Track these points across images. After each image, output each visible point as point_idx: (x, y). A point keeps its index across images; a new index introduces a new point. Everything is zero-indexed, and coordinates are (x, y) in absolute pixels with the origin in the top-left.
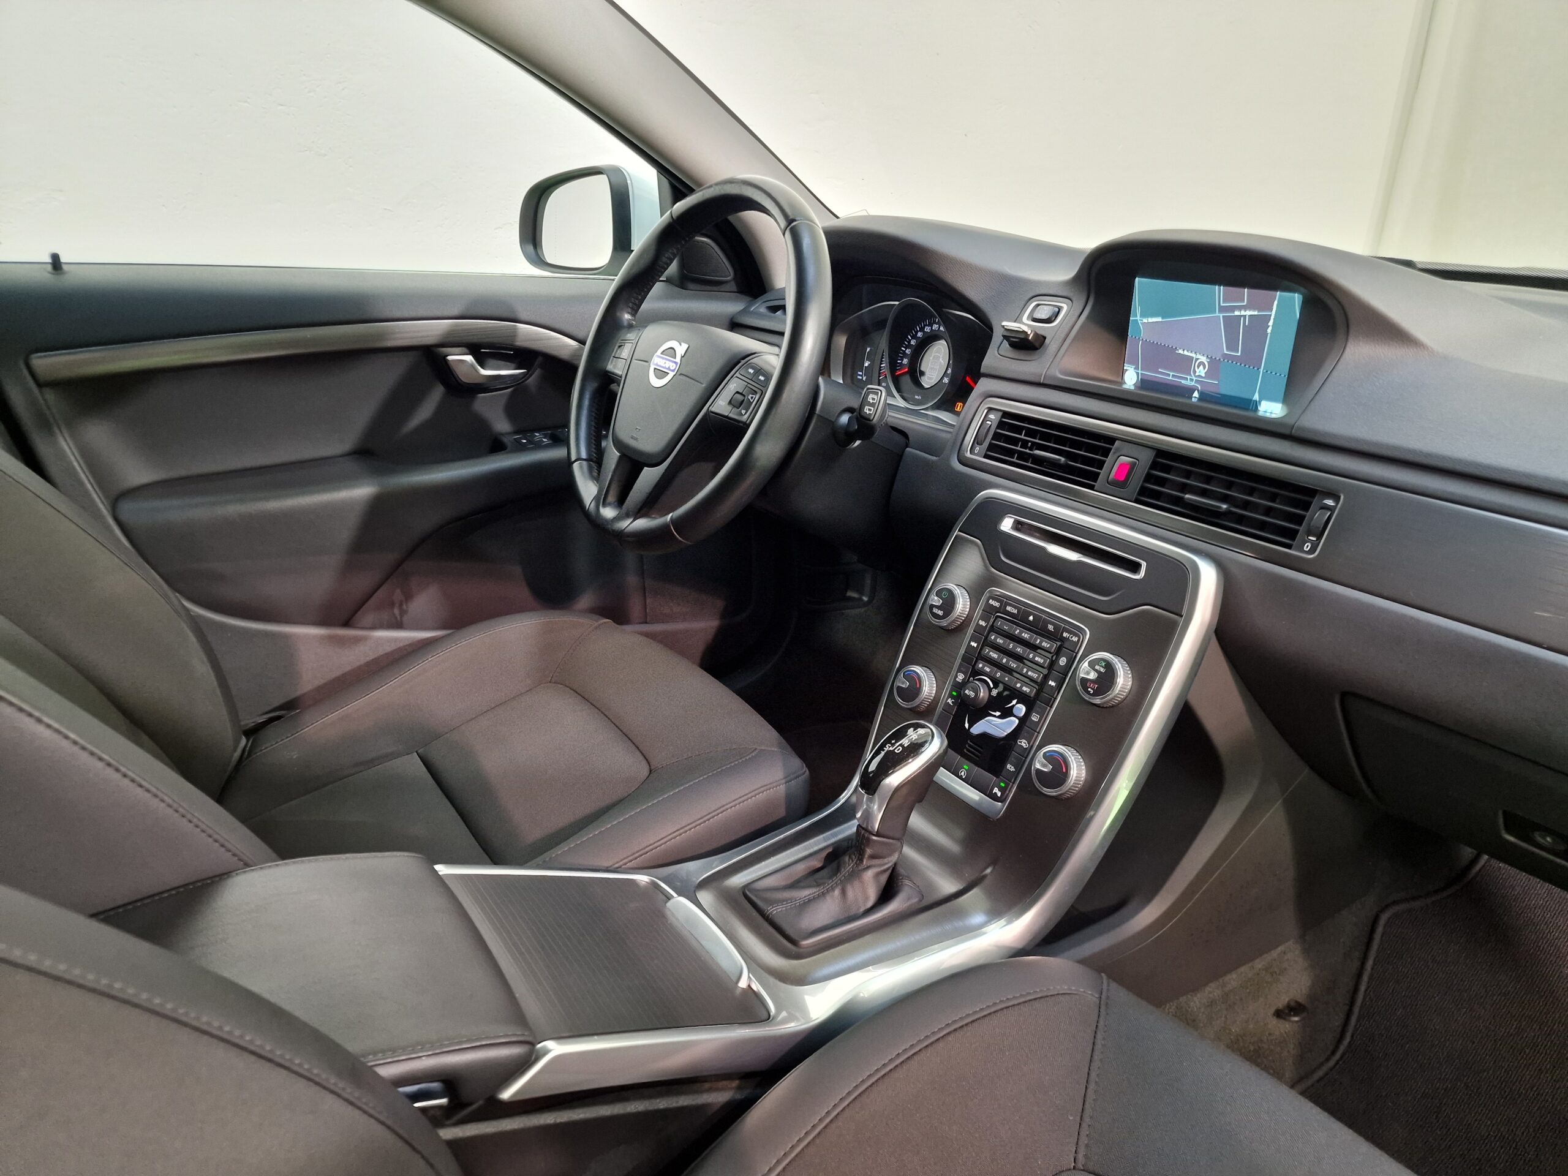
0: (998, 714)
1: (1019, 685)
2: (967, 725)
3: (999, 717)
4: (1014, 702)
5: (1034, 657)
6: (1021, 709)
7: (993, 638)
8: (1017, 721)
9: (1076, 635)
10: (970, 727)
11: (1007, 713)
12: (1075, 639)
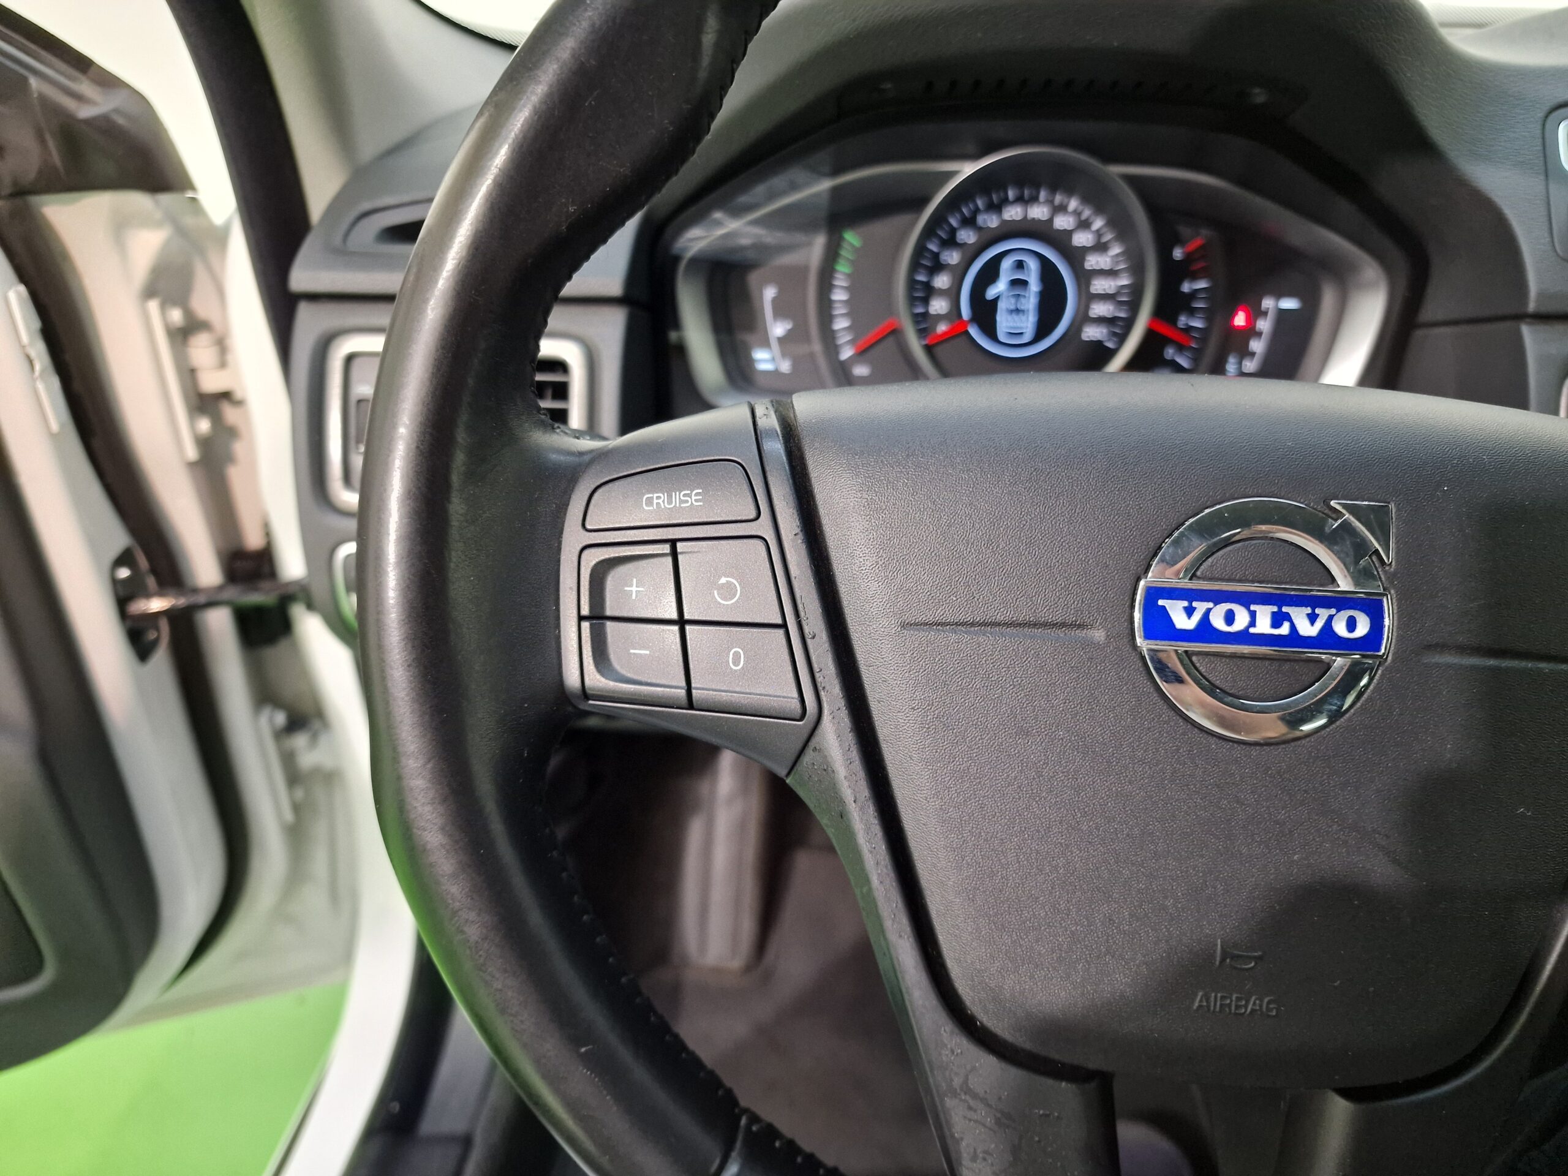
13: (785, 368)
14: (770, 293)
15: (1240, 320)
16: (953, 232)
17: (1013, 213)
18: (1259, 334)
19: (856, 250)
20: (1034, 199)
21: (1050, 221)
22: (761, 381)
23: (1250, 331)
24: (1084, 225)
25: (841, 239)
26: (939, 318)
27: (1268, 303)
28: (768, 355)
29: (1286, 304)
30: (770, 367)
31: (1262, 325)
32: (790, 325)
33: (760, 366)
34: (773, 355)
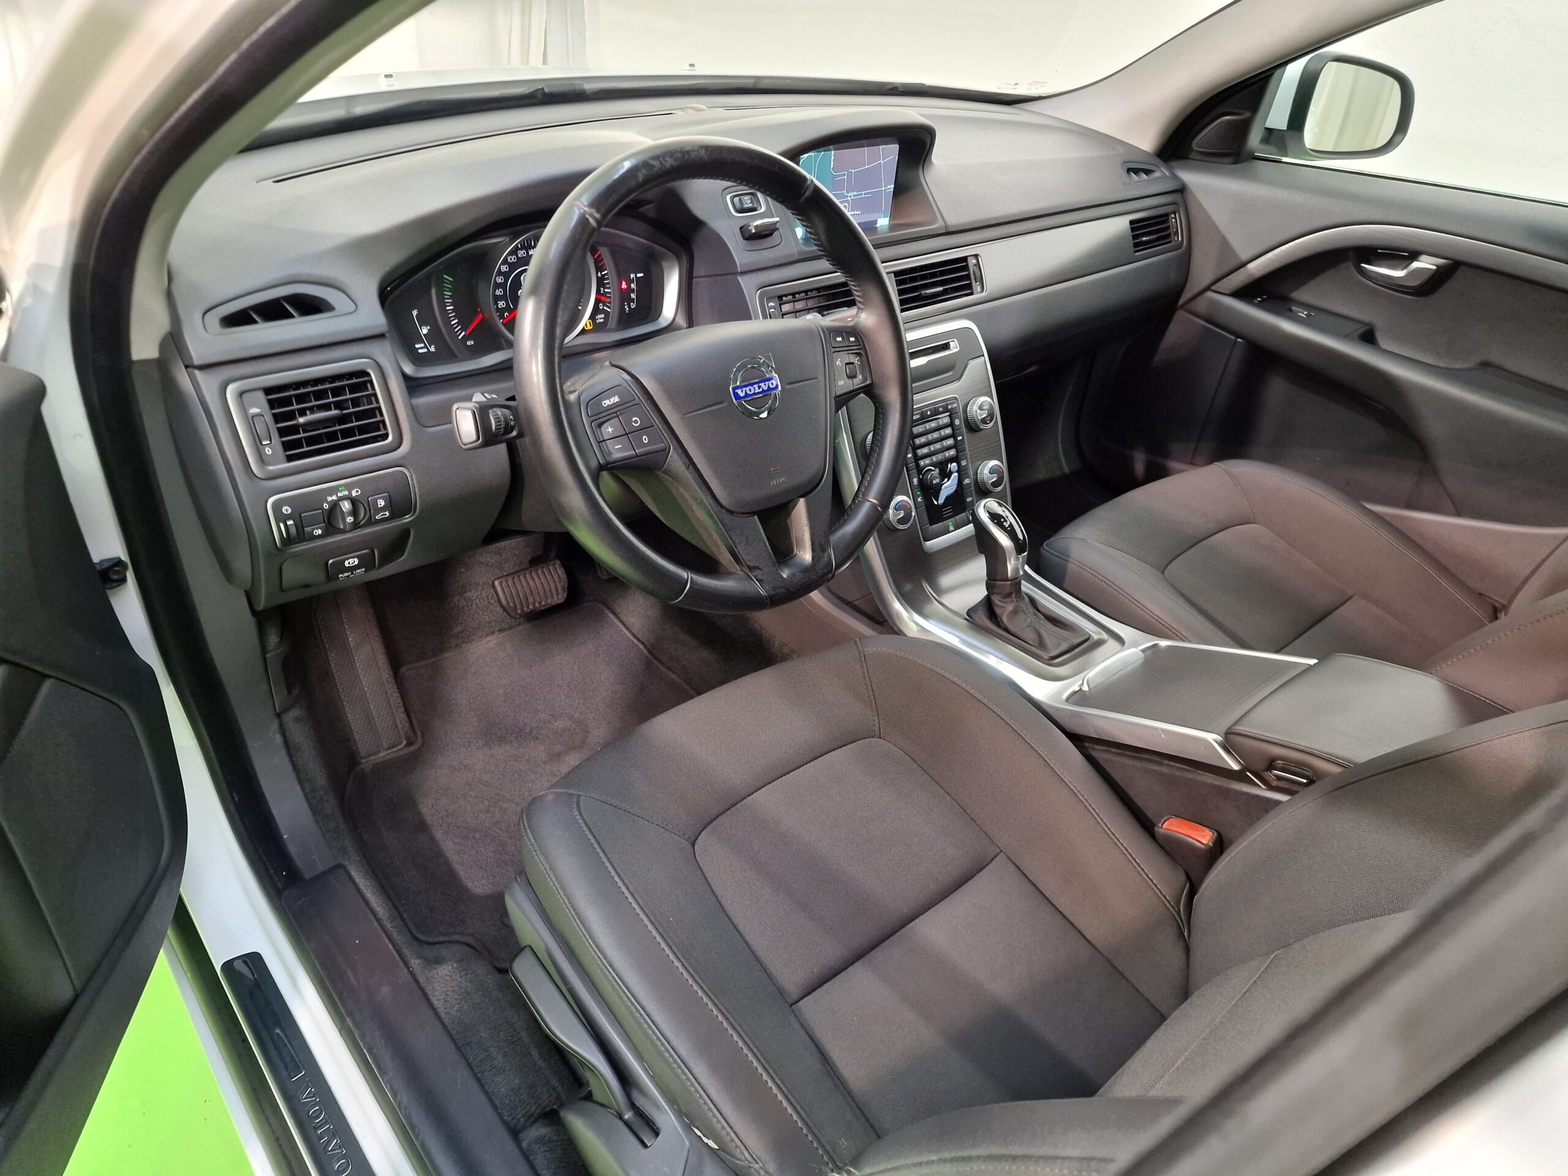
0: (946, 480)
1: (947, 455)
2: (936, 503)
3: (948, 480)
4: (949, 465)
5: (944, 432)
6: (953, 466)
7: (918, 442)
8: (956, 474)
9: (954, 403)
10: (938, 502)
11: (948, 475)
12: (955, 405)
13: (432, 349)
14: (415, 312)
15: (624, 285)
17: (522, 253)
18: (633, 290)
19: (452, 283)
23: (629, 290)
25: (443, 278)
26: (503, 309)
27: (633, 275)
28: (422, 345)
29: (639, 275)
30: (425, 350)
31: (633, 286)
32: (429, 328)
33: (420, 351)
34: (425, 344)
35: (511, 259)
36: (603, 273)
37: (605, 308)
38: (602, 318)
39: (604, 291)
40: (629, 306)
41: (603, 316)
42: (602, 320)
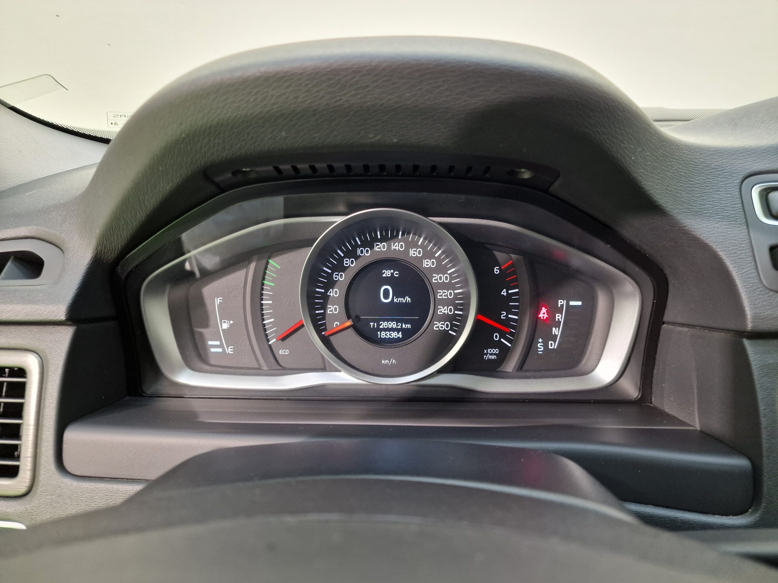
13: (229, 350)
14: (218, 301)
15: (543, 314)
16: (341, 260)
17: (380, 248)
18: (557, 324)
19: (277, 271)
20: (394, 237)
21: (407, 251)
22: (213, 361)
23: (551, 322)
24: (429, 255)
25: (268, 263)
26: (335, 317)
27: (561, 302)
28: (218, 343)
29: (572, 303)
30: (220, 350)
31: (558, 317)
32: (232, 322)
33: (213, 350)
34: (221, 342)
35: (362, 251)
36: (510, 292)
37: (502, 340)
38: (495, 354)
39: (507, 316)
40: (546, 345)
41: (496, 351)
42: (493, 357)
